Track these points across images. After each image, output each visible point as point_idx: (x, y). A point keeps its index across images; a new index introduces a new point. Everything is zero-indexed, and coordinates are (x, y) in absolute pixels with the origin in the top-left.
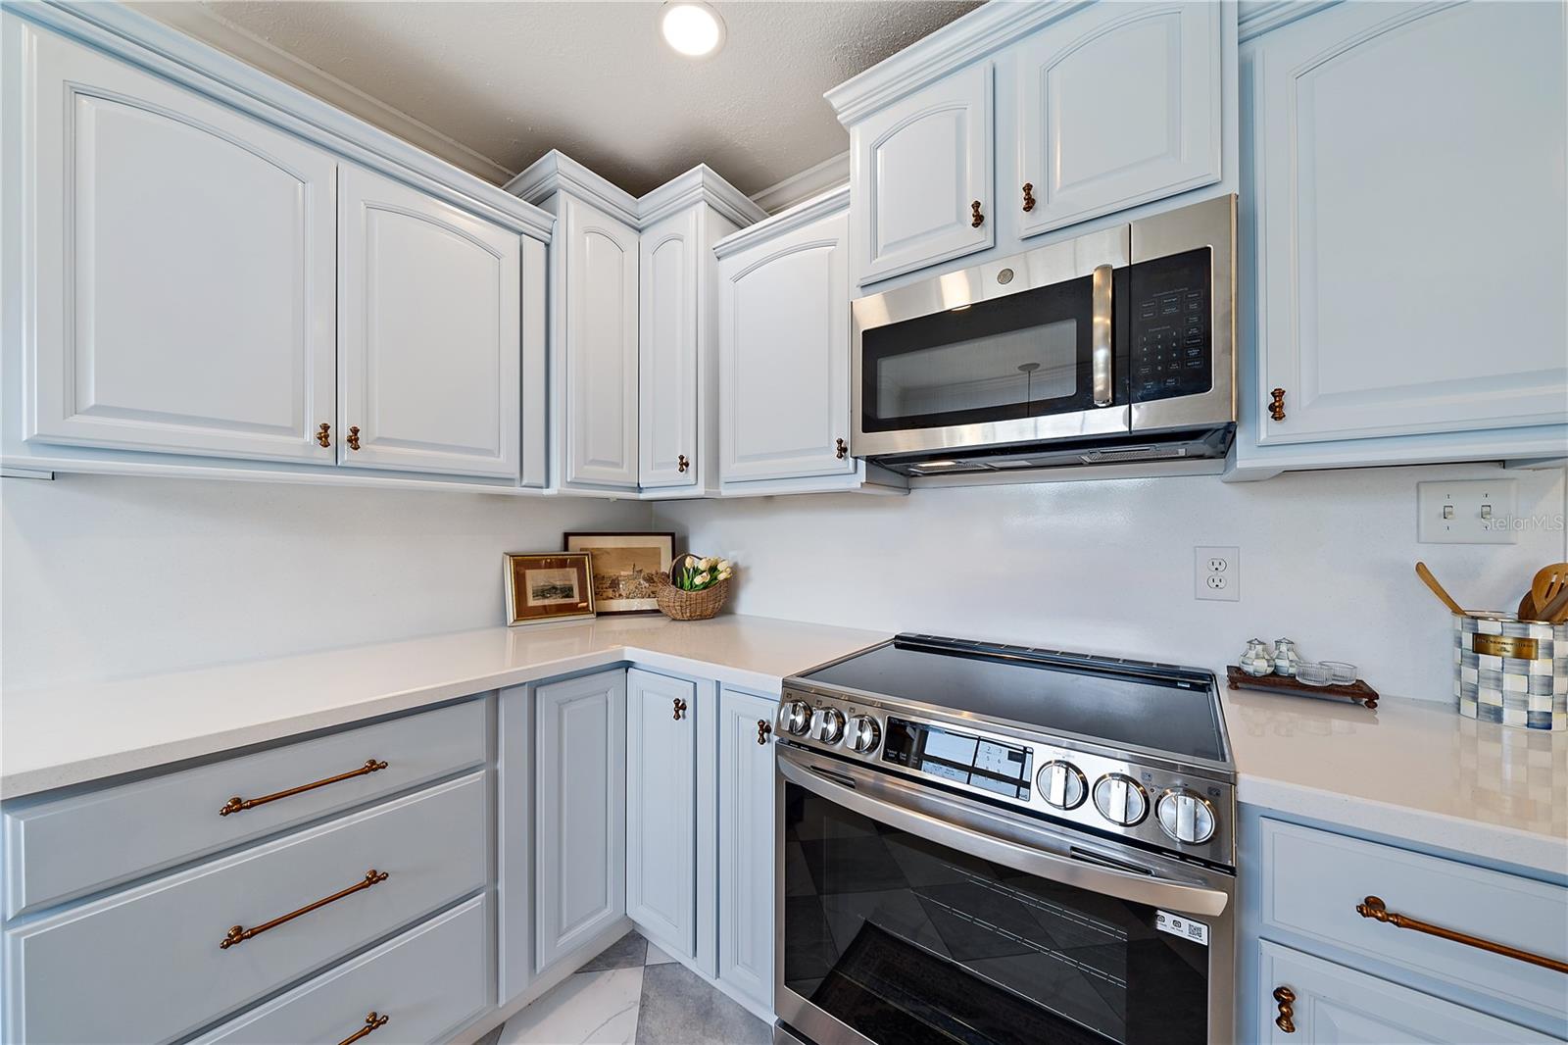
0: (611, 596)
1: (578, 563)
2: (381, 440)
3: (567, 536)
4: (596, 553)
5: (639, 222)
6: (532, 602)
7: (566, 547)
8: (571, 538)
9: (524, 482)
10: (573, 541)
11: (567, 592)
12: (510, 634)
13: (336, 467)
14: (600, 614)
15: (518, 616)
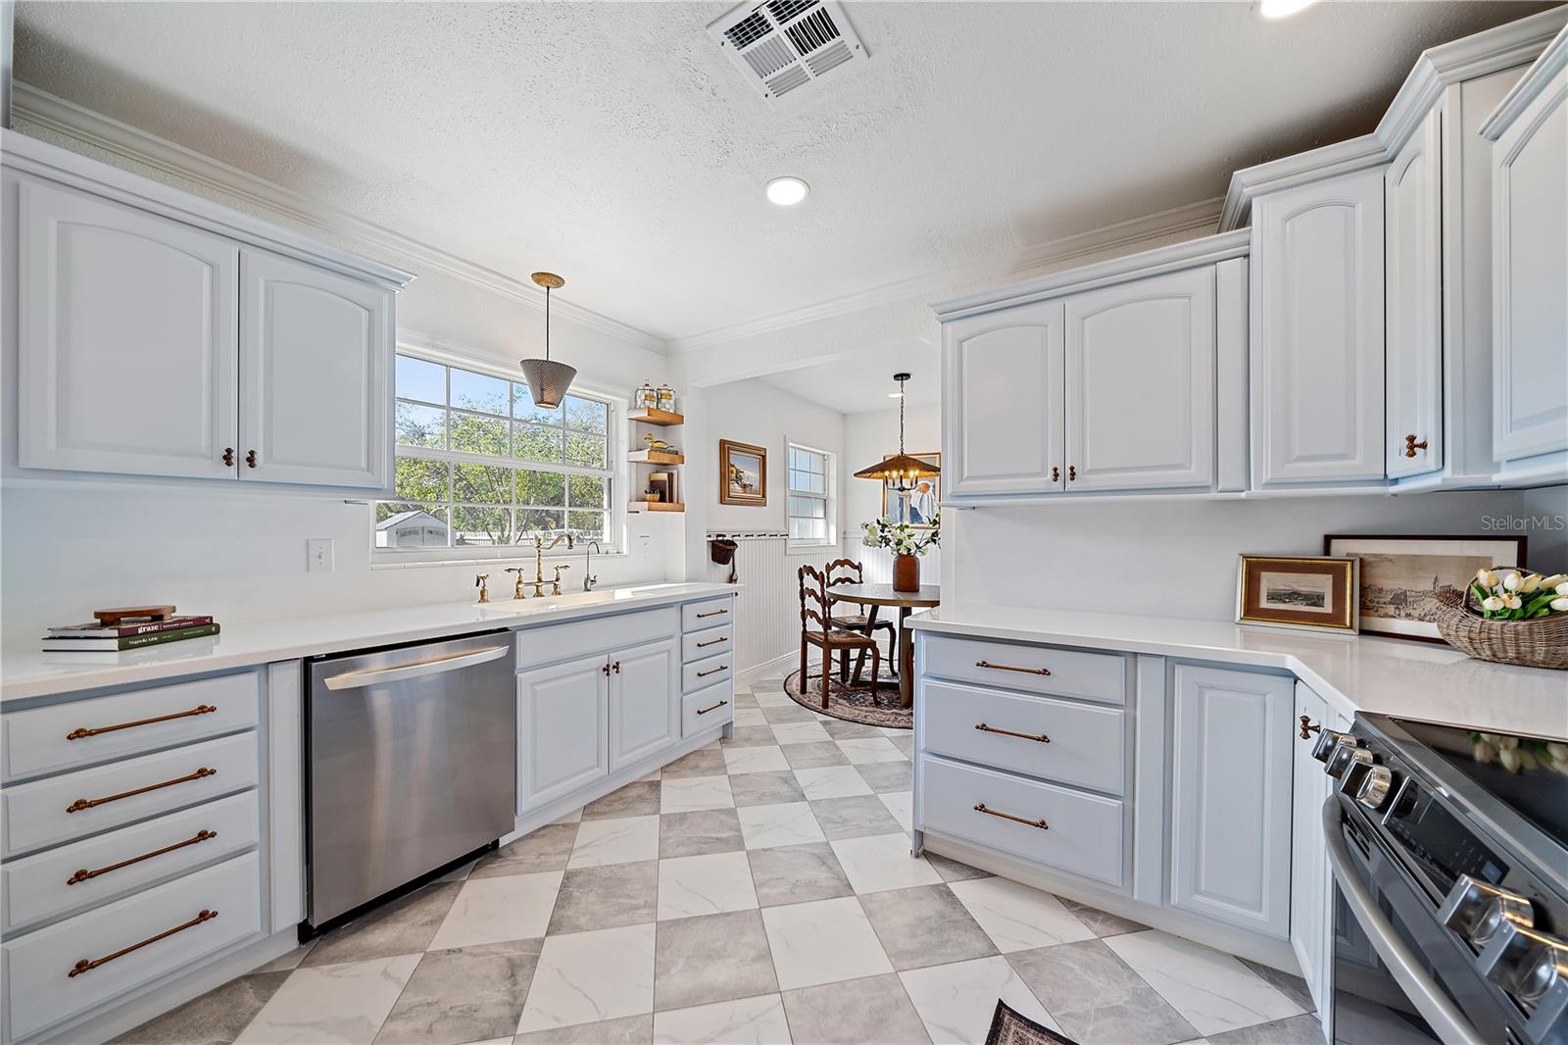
0: (1392, 613)
1: (1337, 571)
2: (1092, 471)
3: (1328, 539)
4: (1367, 559)
5: (1386, 153)
6: (1264, 604)
7: (1327, 551)
8: (1335, 543)
9: (1220, 488)
10: (1335, 544)
11: (1317, 600)
12: (1238, 629)
13: (1065, 493)
14: (1363, 632)
15: (1245, 615)
